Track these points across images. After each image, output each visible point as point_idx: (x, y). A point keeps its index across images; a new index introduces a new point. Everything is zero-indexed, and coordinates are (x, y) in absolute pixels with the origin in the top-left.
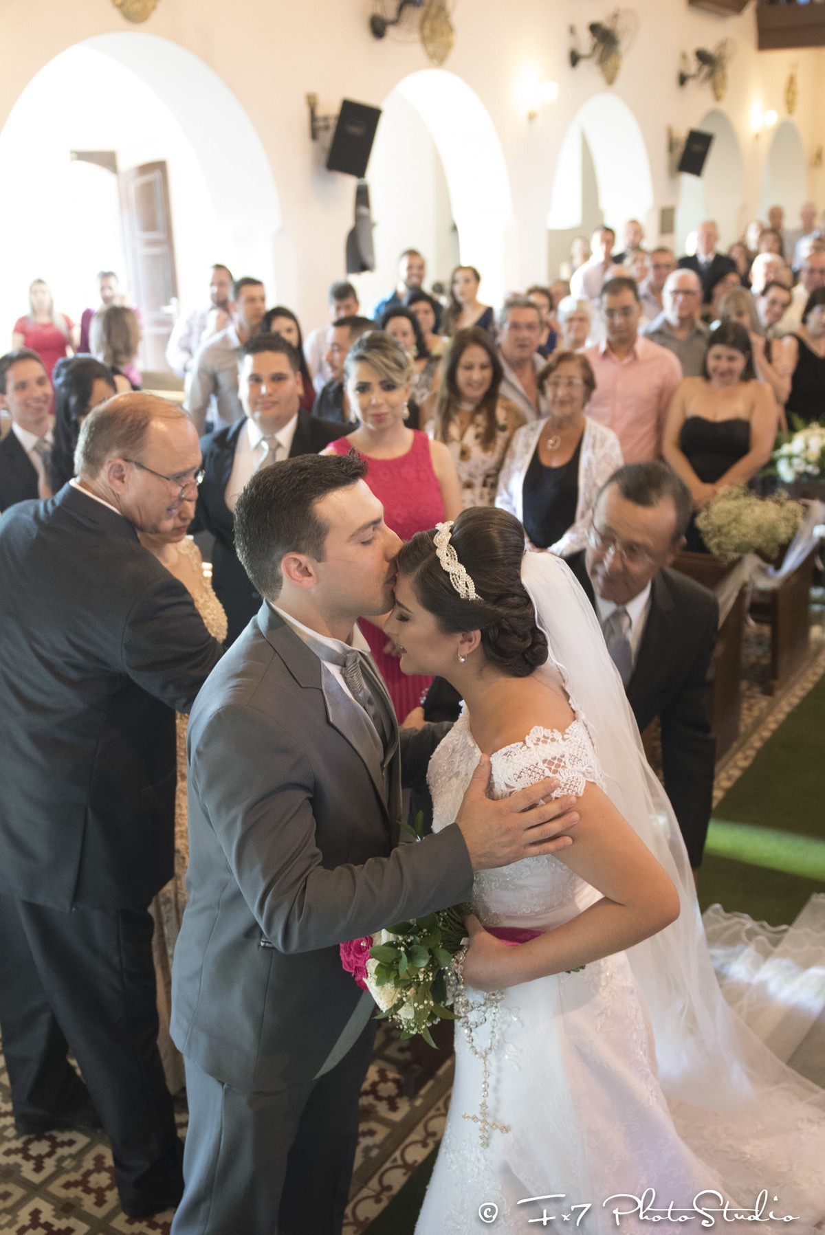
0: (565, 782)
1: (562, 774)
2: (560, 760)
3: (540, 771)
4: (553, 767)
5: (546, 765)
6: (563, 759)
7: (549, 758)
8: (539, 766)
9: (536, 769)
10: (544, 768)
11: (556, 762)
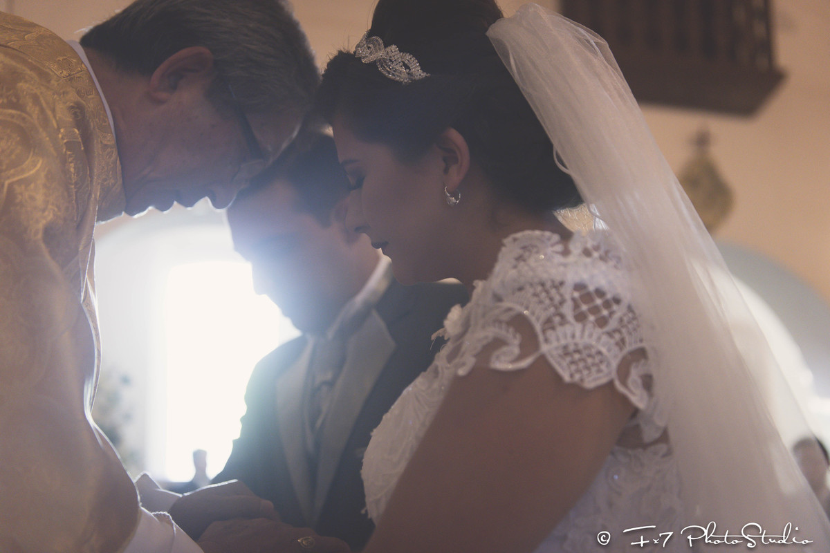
0: (581, 347)
1: (587, 333)
2: (607, 304)
3: (557, 298)
4: (584, 308)
5: (576, 295)
6: (615, 307)
7: (591, 288)
8: (562, 290)
9: (553, 292)
10: (568, 297)
11: (599, 301)
